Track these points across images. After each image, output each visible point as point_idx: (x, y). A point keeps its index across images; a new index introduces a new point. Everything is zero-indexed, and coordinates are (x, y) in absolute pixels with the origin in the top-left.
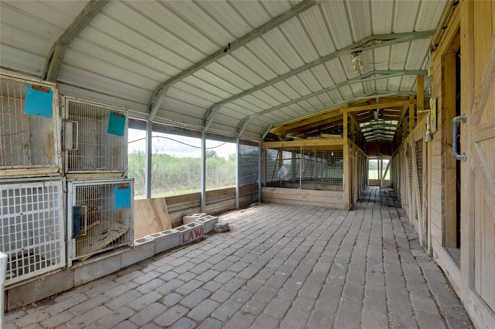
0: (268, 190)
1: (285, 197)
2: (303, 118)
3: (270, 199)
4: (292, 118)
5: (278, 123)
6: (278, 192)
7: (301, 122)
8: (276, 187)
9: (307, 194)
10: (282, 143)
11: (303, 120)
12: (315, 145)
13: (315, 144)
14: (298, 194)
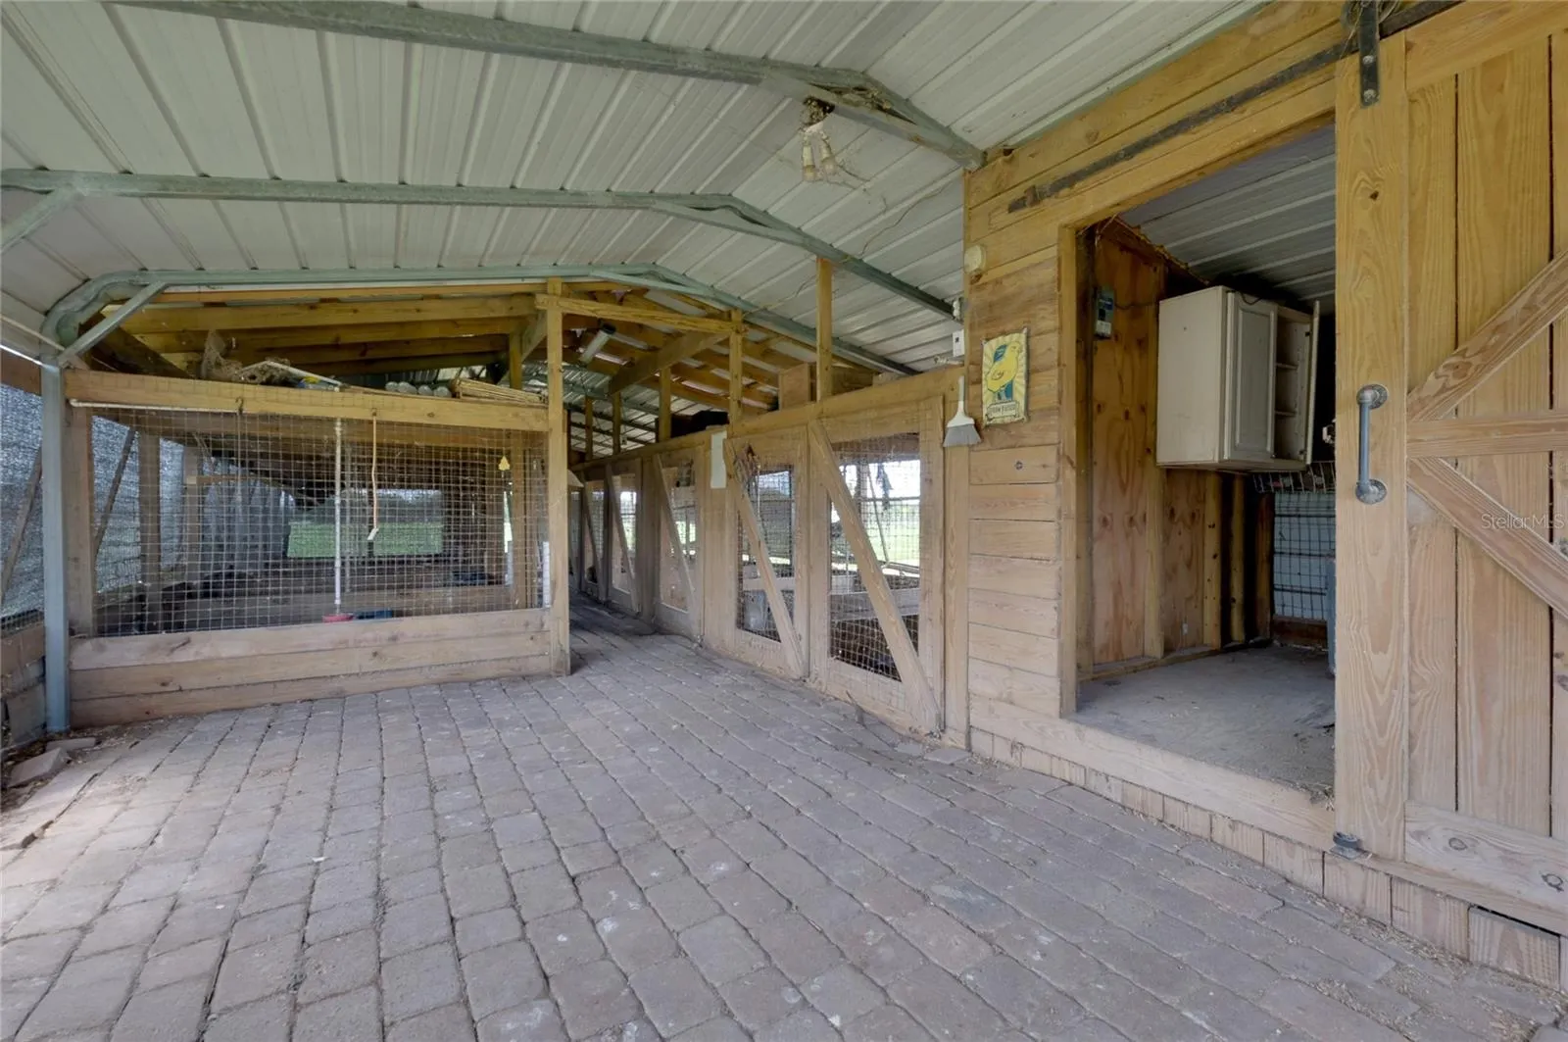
0: (130, 653)
1: (265, 673)
2: (327, 289)
3: (154, 701)
4: (308, 276)
5: (205, 279)
6: (206, 651)
7: (312, 307)
8: (192, 626)
9: (394, 639)
10: (238, 393)
11: (323, 301)
12: (426, 421)
13: (431, 415)
14: (342, 646)
